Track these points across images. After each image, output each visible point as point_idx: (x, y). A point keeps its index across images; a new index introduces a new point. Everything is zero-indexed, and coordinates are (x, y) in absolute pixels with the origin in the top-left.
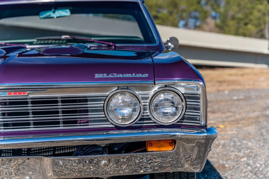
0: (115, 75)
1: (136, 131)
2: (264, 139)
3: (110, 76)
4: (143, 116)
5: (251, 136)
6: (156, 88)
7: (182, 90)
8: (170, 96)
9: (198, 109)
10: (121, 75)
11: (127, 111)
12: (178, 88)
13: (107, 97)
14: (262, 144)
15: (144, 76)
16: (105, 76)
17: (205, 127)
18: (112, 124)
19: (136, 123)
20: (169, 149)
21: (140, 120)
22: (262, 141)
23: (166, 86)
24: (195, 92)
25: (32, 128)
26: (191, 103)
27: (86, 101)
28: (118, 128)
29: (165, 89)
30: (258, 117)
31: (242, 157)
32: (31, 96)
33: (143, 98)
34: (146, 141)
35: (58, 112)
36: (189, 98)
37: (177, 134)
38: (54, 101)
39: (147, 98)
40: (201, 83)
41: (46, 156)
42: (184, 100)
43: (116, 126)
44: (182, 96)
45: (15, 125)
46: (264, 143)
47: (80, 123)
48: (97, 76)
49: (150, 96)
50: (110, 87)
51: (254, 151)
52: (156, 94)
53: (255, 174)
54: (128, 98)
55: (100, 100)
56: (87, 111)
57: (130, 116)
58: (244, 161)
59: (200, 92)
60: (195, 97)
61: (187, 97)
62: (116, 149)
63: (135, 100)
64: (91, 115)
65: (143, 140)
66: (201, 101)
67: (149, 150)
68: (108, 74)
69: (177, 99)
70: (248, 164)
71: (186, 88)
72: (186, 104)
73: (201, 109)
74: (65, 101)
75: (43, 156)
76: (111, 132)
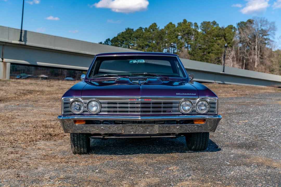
0: (184, 94)
1: (190, 116)
2: (230, 125)
3: (182, 94)
4: (193, 110)
5: (223, 124)
6: (198, 99)
7: (209, 101)
8: (204, 103)
9: (215, 108)
10: (186, 94)
11: (187, 108)
12: (207, 100)
13: (180, 102)
14: (229, 127)
15: (194, 94)
16: (180, 94)
17: (217, 115)
18: (181, 113)
19: (190, 113)
20: (203, 123)
21: (192, 112)
22: (229, 126)
23: (202, 99)
24: (215, 101)
25: (151, 113)
26: (212, 105)
27: (172, 103)
28: (183, 114)
29: (202, 100)
30: (224, 114)
31: (221, 133)
32: (152, 101)
33: (194, 103)
34: (193, 120)
35: (161, 107)
36: (211, 103)
37: (207, 117)
38: (160, 103)
39: (195, 103)
40: (217, 98)
41: (157, 124)
42: (209, 104)
43: (183, 113)
44: (209, 103)
45: (144, 112)
46: (230, 126)
47: (167, 112)
48: (177, 94)
49: (196, 102)
50: (181, 98)
51: (226, 130)
52: (199, 102)
53: (229, 139)
54: (188, 103)
55: (178, 103)
56: (172, 107)
57: (189, 110)
58: (222, 134)
59: (216, 101)
60: (214, 103)
61: (210, 103)
62: (181, 122)
63: (190, 104)
64: (174, 109)
65: (193, 119)
66: (216, 105)
67: (195, 123)
68: (181, 94)
69: (206, 104)
70: (225, 136)
71: (210, 100)
72: (210, 106)
73: (216, 108)
74: (165, 103)
75: (156, 124)
76: (180, 116)
